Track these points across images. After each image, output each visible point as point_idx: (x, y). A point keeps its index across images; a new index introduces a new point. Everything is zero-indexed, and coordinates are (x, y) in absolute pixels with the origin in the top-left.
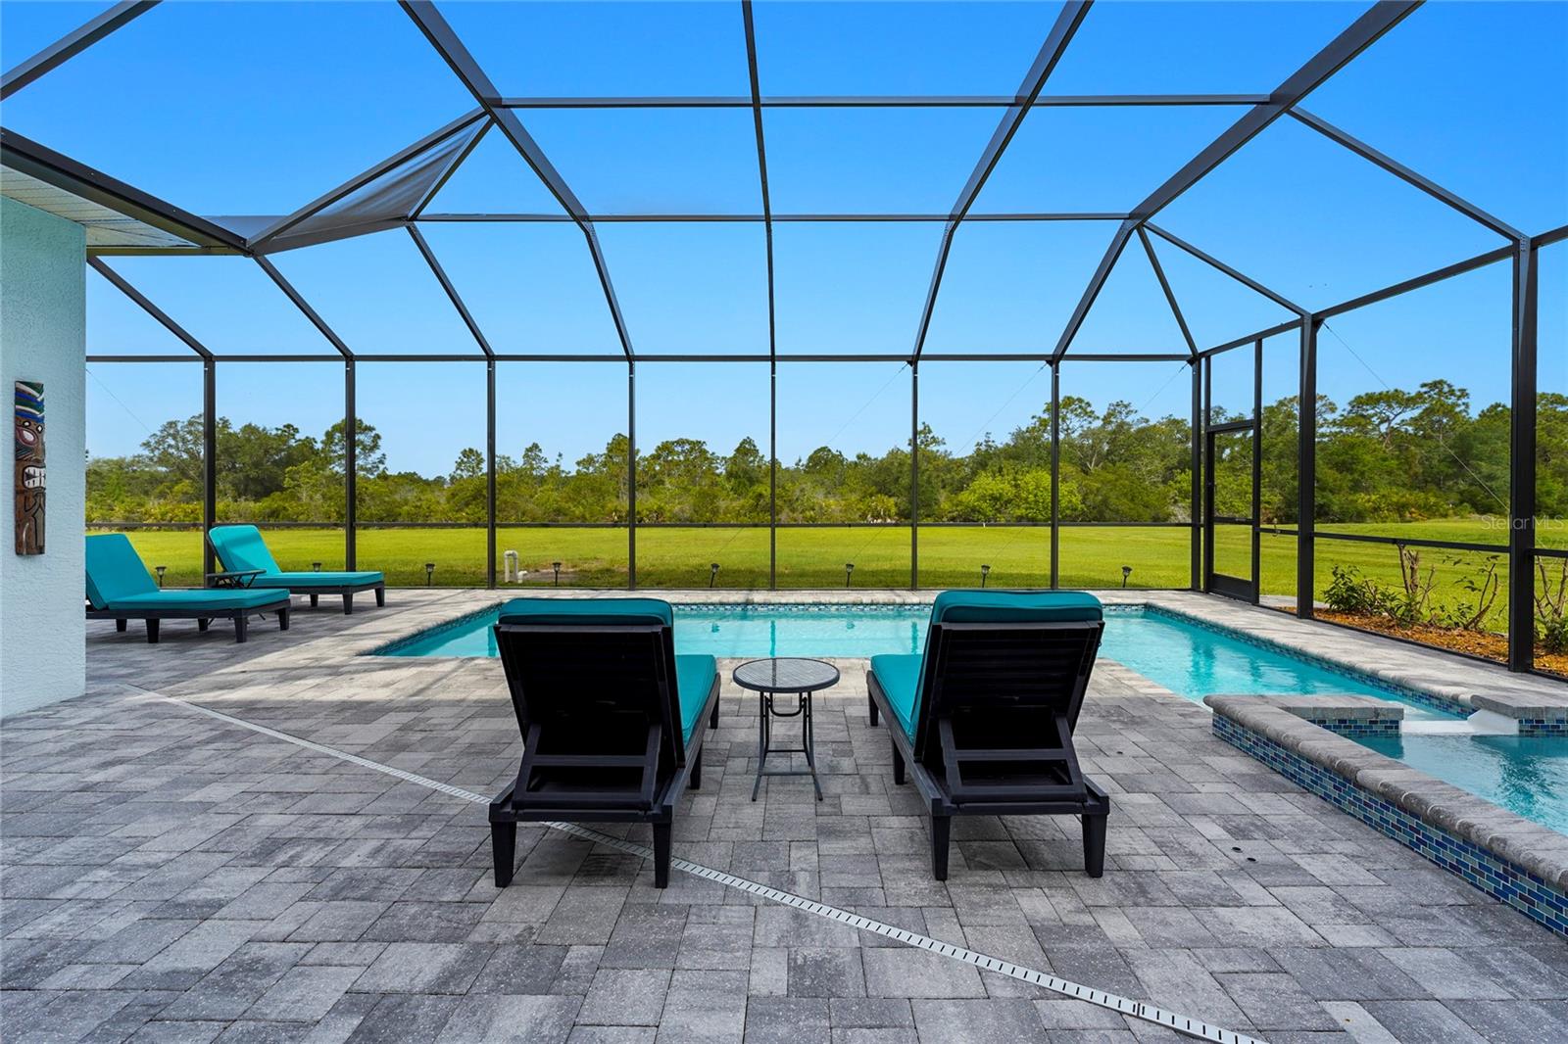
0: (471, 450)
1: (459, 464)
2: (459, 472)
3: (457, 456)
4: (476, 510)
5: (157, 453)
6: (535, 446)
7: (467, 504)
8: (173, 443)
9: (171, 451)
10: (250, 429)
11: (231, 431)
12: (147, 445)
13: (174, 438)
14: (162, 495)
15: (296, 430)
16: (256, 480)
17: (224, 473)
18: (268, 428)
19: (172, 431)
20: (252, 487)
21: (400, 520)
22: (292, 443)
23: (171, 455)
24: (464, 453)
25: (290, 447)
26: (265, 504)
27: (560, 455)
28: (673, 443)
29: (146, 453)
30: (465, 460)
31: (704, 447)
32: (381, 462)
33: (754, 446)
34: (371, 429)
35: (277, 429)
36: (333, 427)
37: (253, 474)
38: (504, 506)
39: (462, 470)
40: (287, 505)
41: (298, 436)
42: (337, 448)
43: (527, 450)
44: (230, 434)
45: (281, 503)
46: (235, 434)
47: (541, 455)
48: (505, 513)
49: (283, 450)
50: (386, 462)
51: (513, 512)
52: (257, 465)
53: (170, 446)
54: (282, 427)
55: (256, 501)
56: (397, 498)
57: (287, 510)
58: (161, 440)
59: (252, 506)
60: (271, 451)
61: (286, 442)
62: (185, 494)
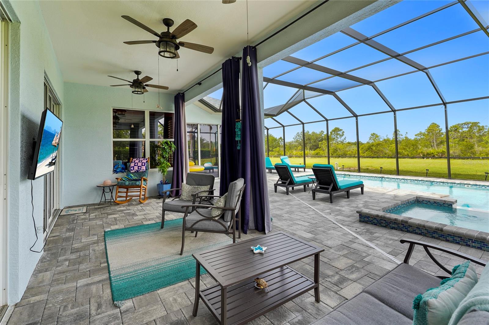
0: (374, 134)
5: (295, 140)
7: (367, 151)
8: (298, 137)
9: (298, 139)
10: (313, 133)
11: (310, 133)
12: (294, 138)
13: (299, 136)
14: (296, 150)
15: (324, 132)
16: (315, 146)
17: (307, 144)
18: (317, 132)
19: (298, 135)
20: (314, 147)
21: (347, 156)
22: (323, 135)
23: (298, 140)
25: (322, 137)
26: (316, 151)
27: (407, 133)
29: (294, 140)
31: (479, 124)
32: (345, 139)
34: (342, 130)
36: (333, 130)
37: (314, 144)
39: (371, 140)
40: (320, 152)
42: (333, 136)
44: (309, 134)
45: (319, 151)
46: (310, 134)
48: (379, 154)
49: (320, 138)
50: (346, 139)
51: (381, 153)
52: (315, 142)
53: (298, 138)
54: (320, 131)
55: (314, 150)
56: (347, 149)
57: (319, 153)
58: (296, 137)
59: (313, 152)
60: (318, 138)
61: (321, 135)
62: (300, 149)
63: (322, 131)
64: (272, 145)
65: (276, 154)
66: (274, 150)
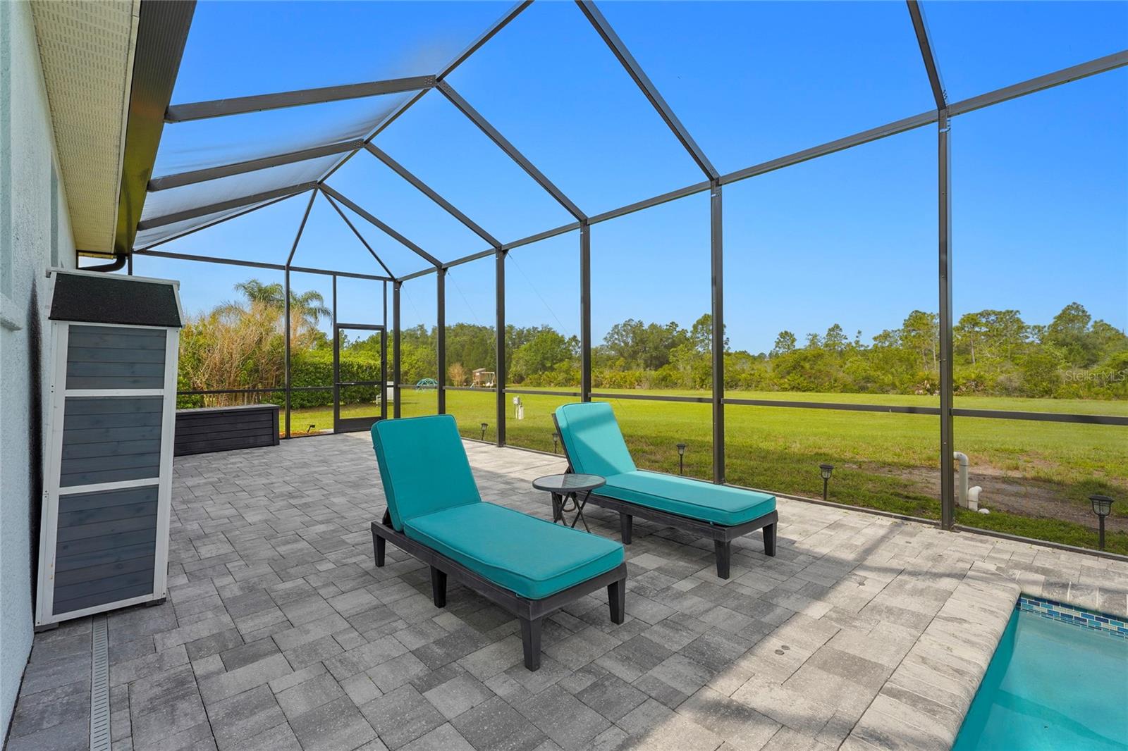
0: (786, 333)
1: (778, 343)
2: (778, 349)
3: (776, 337)
4: (796, 377)
5: (610, 343)
6: (837, 327)
7: (788, 373)
8: (617, 337)
9: (616, 342)
10: (653, 326)
11: (644, 328)
12: (605, 339)
13: (618, 334)
14: (611, 367)
15: (677, 325)
16: (656, 358)
17: (640, 354)
18: (662, 325)
19: (616, 331)
20: (654, 362)
21: (740, 384)
22: (675, 333)
23: (616, 344)
24: (782, 335)
25: (673, 336)
26: (661, 372)
28: (977, 315)
29: (605, 343)
30: (782, 340)
31: (1018, 316)
33: (1084, 311)
35: (667, 326)
36: (698, 322)
37: (654, 353)
38: (818, 374)
39: (780, 348)
40: (671, 373)
41: (678, 329)
42: (699, 335)
43: (830, 330)
44: (643, 330)
45: (668, 371)
46: (646, 330)
47: (842, 333)
48: (820, 380)
49: (670, 338)
50: (729, 343)
51: (826, 379)
52: (656, 348)
53: (616, 339)
54: (669, 324)
55: (656, 370)
56: (738, 368)
57: (670, 375)
58: (612, 336)
59: (653, 373)
60: (664, 339)
61: (671, 333)
62: (621, 366)
63: (672, 323)
64: (553, 356)
65: (561, 377)
66: (556, 366)
